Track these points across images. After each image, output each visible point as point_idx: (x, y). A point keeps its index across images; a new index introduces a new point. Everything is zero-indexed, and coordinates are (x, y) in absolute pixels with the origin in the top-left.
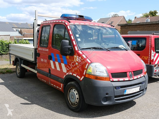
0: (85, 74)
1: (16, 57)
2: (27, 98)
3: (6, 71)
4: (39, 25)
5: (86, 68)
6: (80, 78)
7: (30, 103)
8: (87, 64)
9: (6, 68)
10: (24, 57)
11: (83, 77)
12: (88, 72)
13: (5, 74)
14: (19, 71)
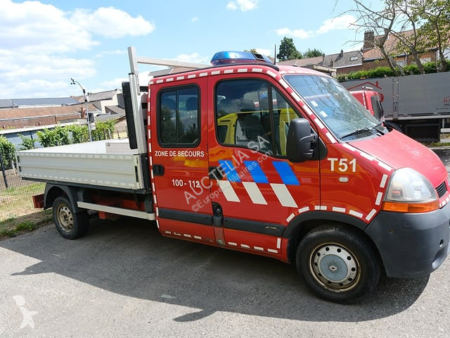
0: (383, 203)
1: (51, 186)
2: (170, 297)
3: (15, 228)
4: (143, 89)
5: (382, 185)
6: (364, 217)
7: (198, 310)
8: (385, 177)
9: (10, 220)
10: (94, 181)
11: (374, 212)
12: (390, 197)
13: (18, 237)
14: (72, 222)
